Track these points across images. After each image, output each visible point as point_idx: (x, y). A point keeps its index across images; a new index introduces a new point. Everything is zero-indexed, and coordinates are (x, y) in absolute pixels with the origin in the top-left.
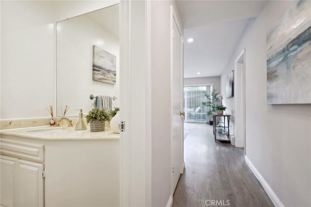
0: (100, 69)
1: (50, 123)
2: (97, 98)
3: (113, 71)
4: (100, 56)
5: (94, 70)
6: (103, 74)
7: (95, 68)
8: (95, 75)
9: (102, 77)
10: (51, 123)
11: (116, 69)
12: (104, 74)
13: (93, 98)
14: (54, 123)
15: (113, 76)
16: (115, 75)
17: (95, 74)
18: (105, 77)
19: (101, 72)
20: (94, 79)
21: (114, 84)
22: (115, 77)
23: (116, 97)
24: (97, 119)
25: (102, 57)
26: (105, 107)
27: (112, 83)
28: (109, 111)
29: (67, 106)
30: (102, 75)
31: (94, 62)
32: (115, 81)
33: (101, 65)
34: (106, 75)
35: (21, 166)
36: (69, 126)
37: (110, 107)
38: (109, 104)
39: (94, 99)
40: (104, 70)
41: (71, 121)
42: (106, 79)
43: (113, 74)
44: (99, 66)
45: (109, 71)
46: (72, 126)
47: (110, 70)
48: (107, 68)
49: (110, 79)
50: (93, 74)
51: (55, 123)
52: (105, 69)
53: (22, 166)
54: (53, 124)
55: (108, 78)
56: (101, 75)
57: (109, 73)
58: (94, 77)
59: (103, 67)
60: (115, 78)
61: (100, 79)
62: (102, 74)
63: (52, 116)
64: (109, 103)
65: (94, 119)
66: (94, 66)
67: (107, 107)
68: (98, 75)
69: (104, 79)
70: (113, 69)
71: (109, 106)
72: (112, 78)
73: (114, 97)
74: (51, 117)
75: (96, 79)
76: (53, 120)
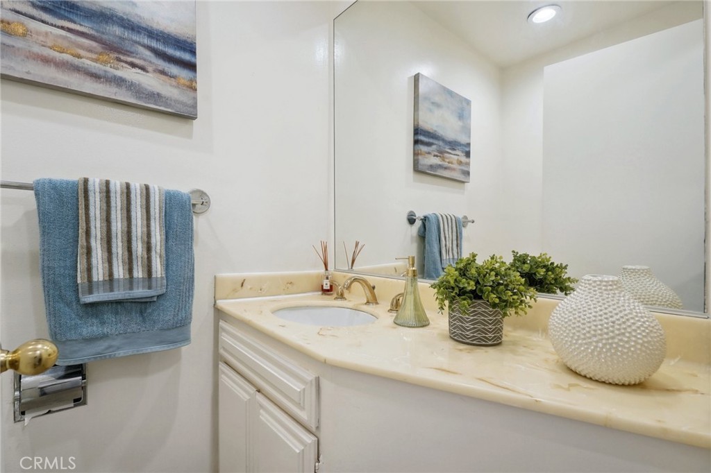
0: (431, 141)
1: (322, 286)
2: (425, 219)
3: (463, 145)
4: (433, 103)
5: (416, 142)
6: (439, 155)
7: (421, 137)
8: (420, 157)
9: (437, 161)
10: (325, 288)
11: (469, 137)
12: (441, 154)
13: (415, 220)
14: (331, 289)
15: (464, 159)
16: (468, 154)
17: (421, 154)
18: (444, 160)
19: (434, 147)
20: (417, 169)
21: (463, 182)
22: (467, 160)
23: (470, 219)
24: (480, 298)
25: (438, 105)
26: (446, 246)
27: (461, 178)
28: (456, 257)
29: (357, 244)
30: (437, 156)
31: (418, 120)
32: (467, 173)
33: (435, 129)
34: (446, 155)
35: (262, 416)
36: (368, 303)
37: (457, 246)
38: (455, 238)
39: (418, 223)
40: (441, 143)
41: (374, 288)
42: (446, 168)
43: (463, 152)
44: (431, 131)
45: (454, 145)
46: (377, 303)
47: (455, 142)
48: (450, 135)
49: (455, 166)
50: (416, 154)
51: (331, 286)
52: (443, 140)
53: (264, 417)
54: (328, 291)
55: (452, 163)
56: (435, 156)
57: (454, 149)
58: (418, 163)
59: (441, 132)
60: (468, 164)
61: (431, 167)
62: (436, 153)
63: (327, 269)
64: (455, 234)
65: (471, 299)
66: (417, 131)
67: (451, 246)
68: (427, 155)
69: (440, 167)
70: (462, 139)
71: (455, 242)
72: (460, 163)
73: (465, 217)
74: (323, 270)
75: (424, 169)
76: (327, 278)
